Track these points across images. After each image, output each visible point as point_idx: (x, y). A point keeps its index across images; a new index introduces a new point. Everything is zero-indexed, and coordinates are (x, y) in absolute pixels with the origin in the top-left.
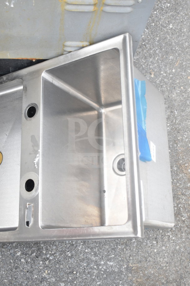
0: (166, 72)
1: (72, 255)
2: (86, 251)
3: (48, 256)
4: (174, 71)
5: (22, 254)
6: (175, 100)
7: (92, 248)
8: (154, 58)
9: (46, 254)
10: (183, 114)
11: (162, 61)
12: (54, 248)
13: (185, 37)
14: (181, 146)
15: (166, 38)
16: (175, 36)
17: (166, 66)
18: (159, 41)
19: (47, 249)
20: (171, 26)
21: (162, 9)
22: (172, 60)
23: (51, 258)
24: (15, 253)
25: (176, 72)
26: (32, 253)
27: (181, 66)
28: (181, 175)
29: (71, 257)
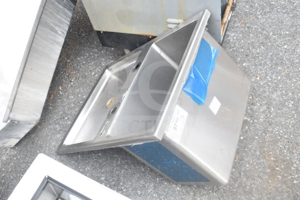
0: (271, 78)
1: (141, 194)
2: (154, 195)
3: (123, 188)
4: (279, 78)
5: (105, 180)
6: (274, 100)
7: (159, 195)
8: (264, 67)
9: (122, 186)
10: (279, 112)
11: (270, 70)
12: (130, 183)
13: (297, 56)
14: (269, 136)
15: (279, 54)
16: (288, 54)
17: (272, 74)
18: (271, 55)
19: (124, 183)
20: (286, 47)
21: (281, 35)
22: (280, 70)
23: (124, 190)
24: (101, 177)
25: (281, 79)
26: (113, 181)
27: (288, 76)
28: (262, 160)
29: (140, 196)
